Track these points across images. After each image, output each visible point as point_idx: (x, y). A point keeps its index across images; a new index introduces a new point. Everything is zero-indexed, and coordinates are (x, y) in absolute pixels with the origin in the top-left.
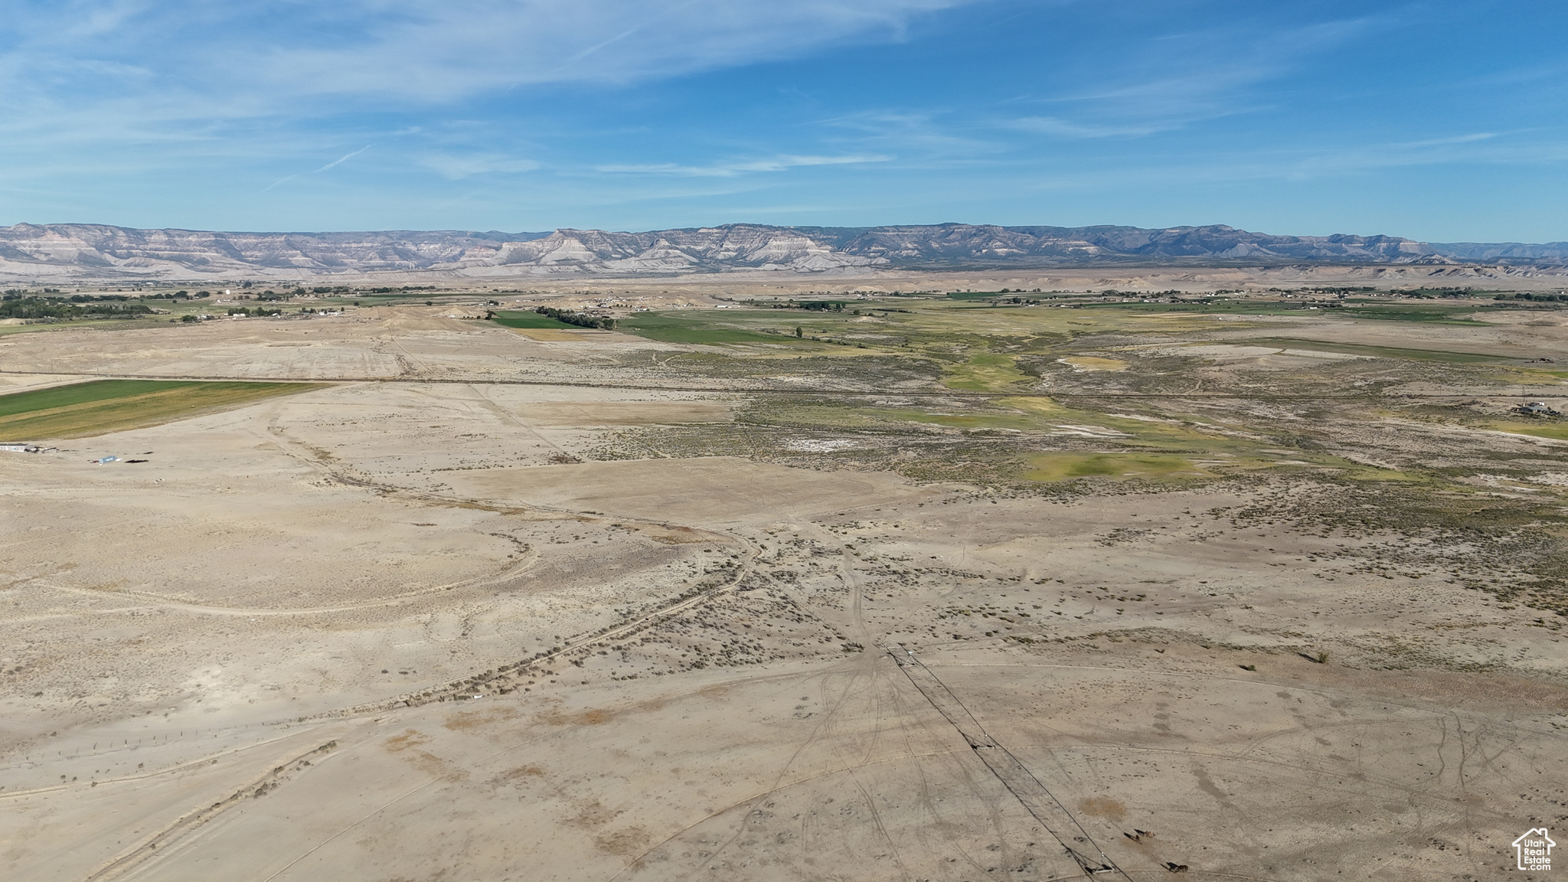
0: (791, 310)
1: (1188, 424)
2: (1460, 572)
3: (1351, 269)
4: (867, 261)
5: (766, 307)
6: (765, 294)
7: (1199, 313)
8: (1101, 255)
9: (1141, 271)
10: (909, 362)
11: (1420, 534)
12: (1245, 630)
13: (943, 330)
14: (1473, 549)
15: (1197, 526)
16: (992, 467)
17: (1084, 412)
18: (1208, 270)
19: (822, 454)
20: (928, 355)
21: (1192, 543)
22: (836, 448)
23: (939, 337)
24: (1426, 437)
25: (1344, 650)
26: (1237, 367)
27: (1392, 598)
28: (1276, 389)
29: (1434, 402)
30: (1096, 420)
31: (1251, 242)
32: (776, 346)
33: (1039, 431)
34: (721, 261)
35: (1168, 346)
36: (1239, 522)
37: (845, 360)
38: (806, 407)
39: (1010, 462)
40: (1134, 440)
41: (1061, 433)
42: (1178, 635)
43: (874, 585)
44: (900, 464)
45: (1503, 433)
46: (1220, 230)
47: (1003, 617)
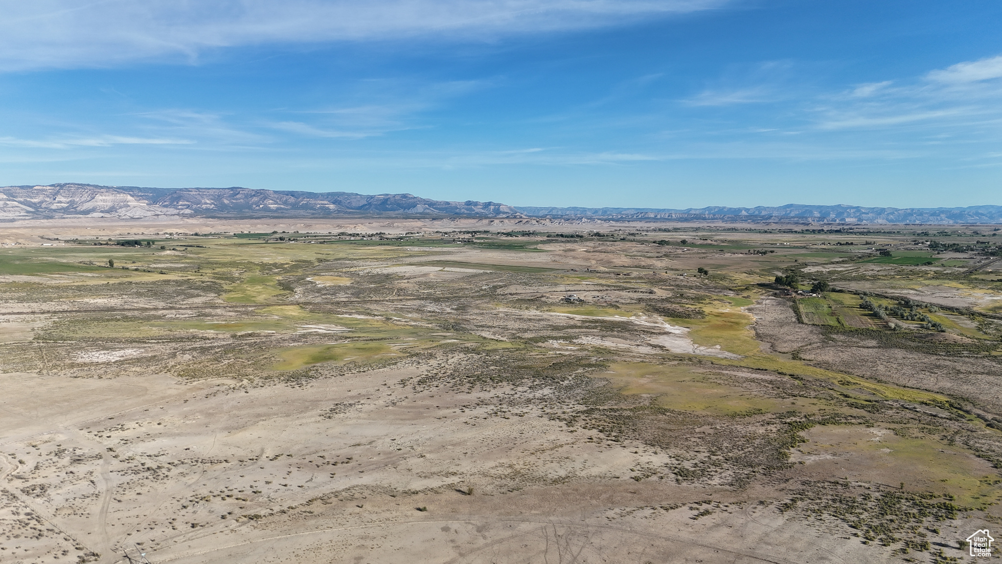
0: (109, 247)
1: (388, 319)
2: (545, 409)
3: (477, 220)
4: (176, 211)
5: (87, 244)
6: (89, 234)
7: (396, 246)
8: (337, 210)
9: (363, 221)
10: (198, 283)
11: (522, 384)
12: (420, 476)
13: (228, 259)
14: (551, 391)
15: (390, 395)
16: (250, 363)
17: (321, 315)
18: (401, 220)
19: (108, 364)
20: (214, 278)
21: (387, 408)
22: (123, 356)
23: (224, 265)
24: (521, 319)
25: (484, 481)
26: (417, 280)
27: (509, 433)
28: (440, 293)
29: (523, 297)
30: (328, 320)
31: (424, 204)
32: (90, 275)
33: (289, 332)
34: (55, 211)
35: (377, 268)
36: (419, 389)
37: (147, 284)
38: (103, 323)
39: (264, 357)
40: (353, 333)
41: (304, 331)
42: (374, 490)
43: (125, 486)
44: (176, 366)
45: (558, 314)
46: (407, 197)
47: (239, 497)
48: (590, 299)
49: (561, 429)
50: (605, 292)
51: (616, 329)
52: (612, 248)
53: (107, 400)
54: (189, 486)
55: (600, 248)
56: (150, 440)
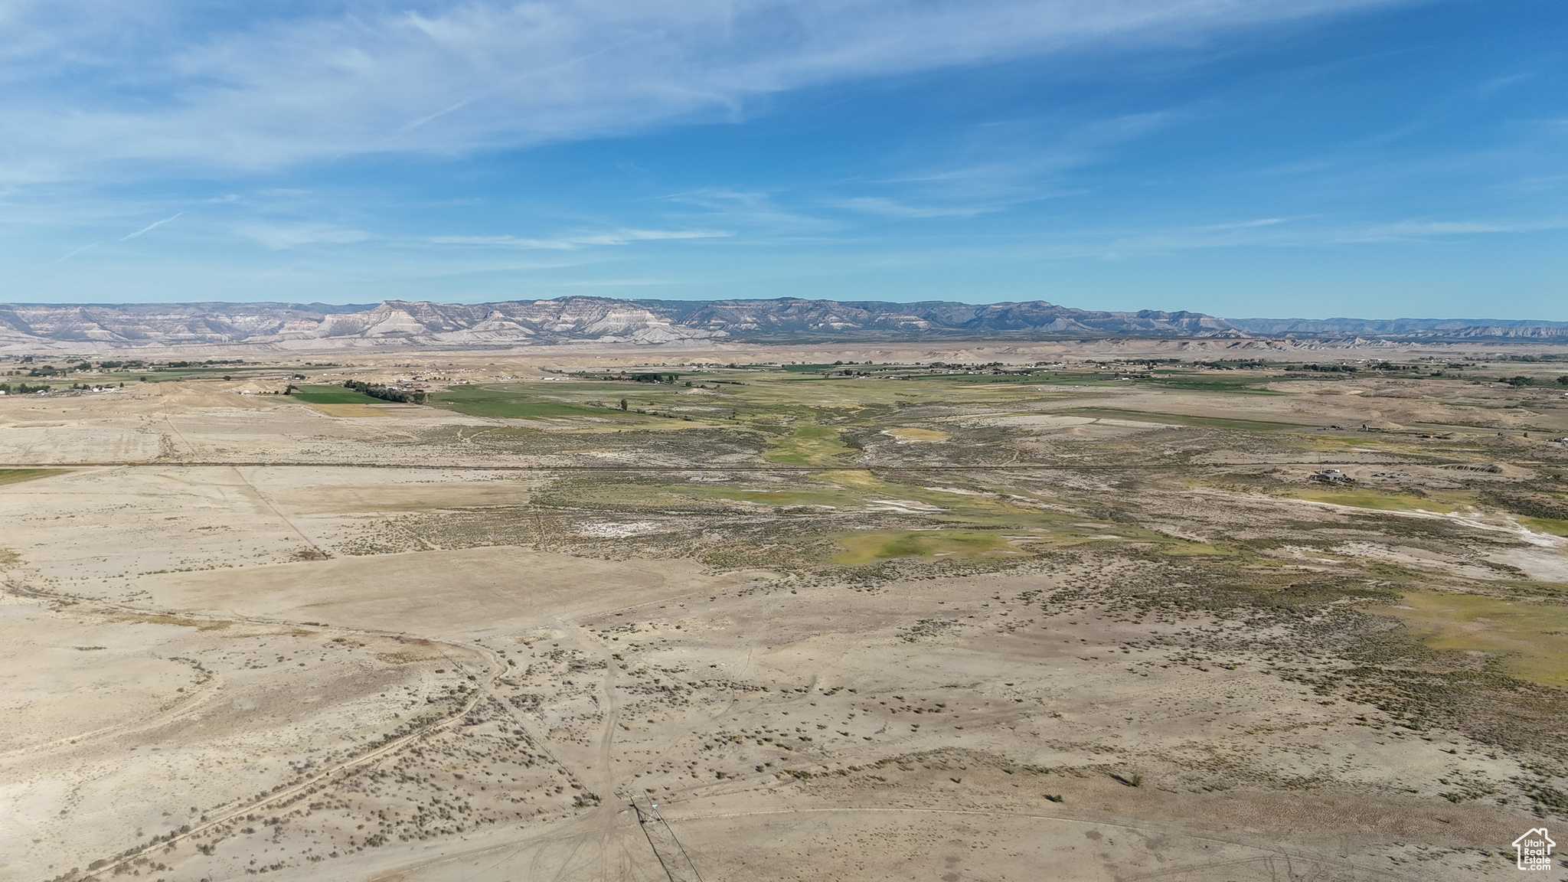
0: (622, 382)
1: (1004, 497)
2: (1275, 661)
3: (1158, 342)
5: (596, 379)
6: (598, 365)
7: (1020, 384)
8: (930, 329)
9: (967, 345)
10: (733, 435)
11: (1232, 616)
12: (1052, 747)
13: (773, 401)
14: (1286, 632)
15: (1006, 614)
16: (799, 550)
17: (902, 486)
18: (1028, 343)
19: (617, 540)
20: (754, 427)
21: (1000, 635)
22: (635, 532)
23: (768, 409)
24: (1232, 507)
25: (1161, 767)
26: (1053, 437)
27: (1208, 695)
28: (1091, 459)
29: (1238, 470)
30: (912, 494)
31: (1068, 318)
32: (598, 420)
33: (855, 508)
34: (559, 333)
35: (988, 417)
36: (1051, 609)
37: (667, 434)
38: (613, 485)
39: (819, 543)
40: (947, 516)
41: (877, 509)
42: (978, 757)
43: (634, 708)
44: (701, 549)
45: (1304, 502)
46: (1040, 306)
47: (781, 742)
48: (1367, 478)
49: (1304, 697)
50: (1398, 467)
51: (1417, 533)
52: (1415, 390)
53: (614, 589)
54: (715, 718)
55: (1388, 390)
56: (667, 648)
